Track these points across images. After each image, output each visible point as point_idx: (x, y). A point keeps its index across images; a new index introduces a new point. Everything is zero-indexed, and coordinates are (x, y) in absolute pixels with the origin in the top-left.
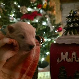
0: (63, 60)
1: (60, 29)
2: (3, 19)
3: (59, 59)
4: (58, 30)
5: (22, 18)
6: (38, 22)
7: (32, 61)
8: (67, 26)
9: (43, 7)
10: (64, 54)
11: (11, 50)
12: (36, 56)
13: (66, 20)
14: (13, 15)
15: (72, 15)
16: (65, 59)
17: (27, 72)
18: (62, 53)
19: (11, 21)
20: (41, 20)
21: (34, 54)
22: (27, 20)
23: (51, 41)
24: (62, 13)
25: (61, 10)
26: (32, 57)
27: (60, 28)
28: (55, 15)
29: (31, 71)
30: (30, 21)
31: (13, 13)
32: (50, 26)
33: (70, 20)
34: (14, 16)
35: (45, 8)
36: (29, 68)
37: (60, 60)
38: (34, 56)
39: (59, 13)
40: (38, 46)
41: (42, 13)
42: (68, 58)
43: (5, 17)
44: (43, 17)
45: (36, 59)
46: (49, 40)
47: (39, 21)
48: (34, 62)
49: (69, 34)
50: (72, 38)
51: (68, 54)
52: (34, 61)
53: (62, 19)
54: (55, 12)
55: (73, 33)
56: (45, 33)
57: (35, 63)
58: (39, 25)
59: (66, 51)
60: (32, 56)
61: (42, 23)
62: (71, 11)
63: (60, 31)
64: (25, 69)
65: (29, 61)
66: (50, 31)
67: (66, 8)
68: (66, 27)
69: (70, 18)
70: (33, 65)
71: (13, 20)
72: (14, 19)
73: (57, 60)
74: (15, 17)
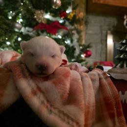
1: (89, 53)
4: (85, 55)
9: (69, 17)
32: (76, 47)
63: (88, 56)
67: (93, 22)
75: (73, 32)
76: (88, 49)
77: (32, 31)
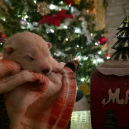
0: (112, 100)
1: (103, 40)
2: (9, 25)
3: (105, 99)
4: (99, 42)
5: (41, 21)
6: (68, 29)
7: (65, 105)
8: (118, 44)
9: (76, 3)
10: (113, 91)
11: (33, 91)
12: (71, 96)
13: (117, 34)
14: (26, 17)
15: (127, 26)
16: (115, 100)
17: (57, 121)
18: (110, 91)
19: (23, 28)
20: (72, 26)
21: (68, 94)
22: (49, 25)
23: (88, 60)
24: (106, 11)
25: (106, 5)
26: (64, 98)
27: (103, 37)
28: (94, 15)
29: (64, 120)
30: (55, 26)
31: (25, 13)
32: (86, 35)
33: (124, 34)
34: (27, 19)
35: (79, 4)
36: (60, 115)
37: (106, 101)
38: (67, 97)
39: (101, 10)
40: (73, 80)
41: (74, 12)
42: (120, 99)
43: (13, 20)
44: (76, 20)
45: (71, 102)
46: (86, 58)
47: (70, 28)
48: (68, 106)
49: (122, 58)
50: (126, 66)
51: (120, 91)
52: (68, 104)
53: (106, 21)
54: (94, 10)
55: (127, 58)
56: (78, 46)
57: (69, 108)
58: (69, 33)
59: (117, 88)
60: (64, 96)
61: (74, 30)
62: (126, 19)
63: (103, 43)
64: (55, 118)
65: (61, 105)
66: (87, 44)
68: (117, 46)
69: (123, 31)
70: (67, 110)
71: (26, 26)
72: (28, 23)
73: (102, 100)
74: (30, 20)
75: (80, 19)
76: (102, 36)
77: (38, 26)
